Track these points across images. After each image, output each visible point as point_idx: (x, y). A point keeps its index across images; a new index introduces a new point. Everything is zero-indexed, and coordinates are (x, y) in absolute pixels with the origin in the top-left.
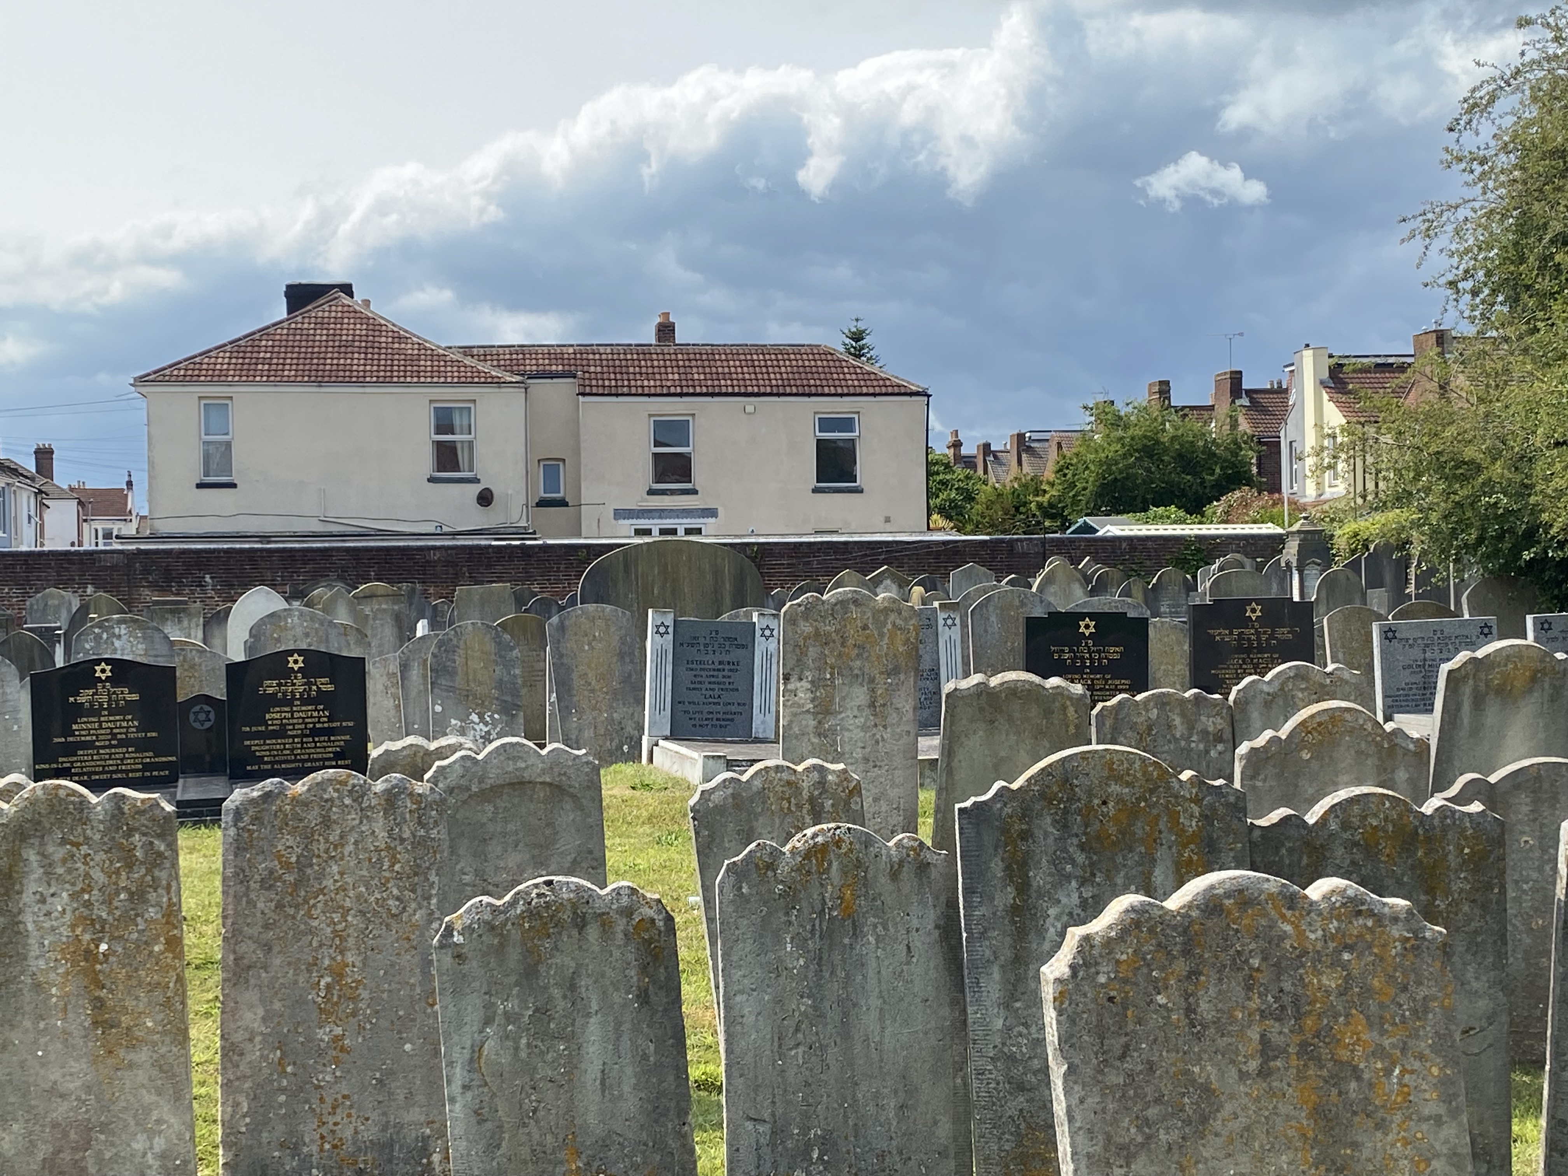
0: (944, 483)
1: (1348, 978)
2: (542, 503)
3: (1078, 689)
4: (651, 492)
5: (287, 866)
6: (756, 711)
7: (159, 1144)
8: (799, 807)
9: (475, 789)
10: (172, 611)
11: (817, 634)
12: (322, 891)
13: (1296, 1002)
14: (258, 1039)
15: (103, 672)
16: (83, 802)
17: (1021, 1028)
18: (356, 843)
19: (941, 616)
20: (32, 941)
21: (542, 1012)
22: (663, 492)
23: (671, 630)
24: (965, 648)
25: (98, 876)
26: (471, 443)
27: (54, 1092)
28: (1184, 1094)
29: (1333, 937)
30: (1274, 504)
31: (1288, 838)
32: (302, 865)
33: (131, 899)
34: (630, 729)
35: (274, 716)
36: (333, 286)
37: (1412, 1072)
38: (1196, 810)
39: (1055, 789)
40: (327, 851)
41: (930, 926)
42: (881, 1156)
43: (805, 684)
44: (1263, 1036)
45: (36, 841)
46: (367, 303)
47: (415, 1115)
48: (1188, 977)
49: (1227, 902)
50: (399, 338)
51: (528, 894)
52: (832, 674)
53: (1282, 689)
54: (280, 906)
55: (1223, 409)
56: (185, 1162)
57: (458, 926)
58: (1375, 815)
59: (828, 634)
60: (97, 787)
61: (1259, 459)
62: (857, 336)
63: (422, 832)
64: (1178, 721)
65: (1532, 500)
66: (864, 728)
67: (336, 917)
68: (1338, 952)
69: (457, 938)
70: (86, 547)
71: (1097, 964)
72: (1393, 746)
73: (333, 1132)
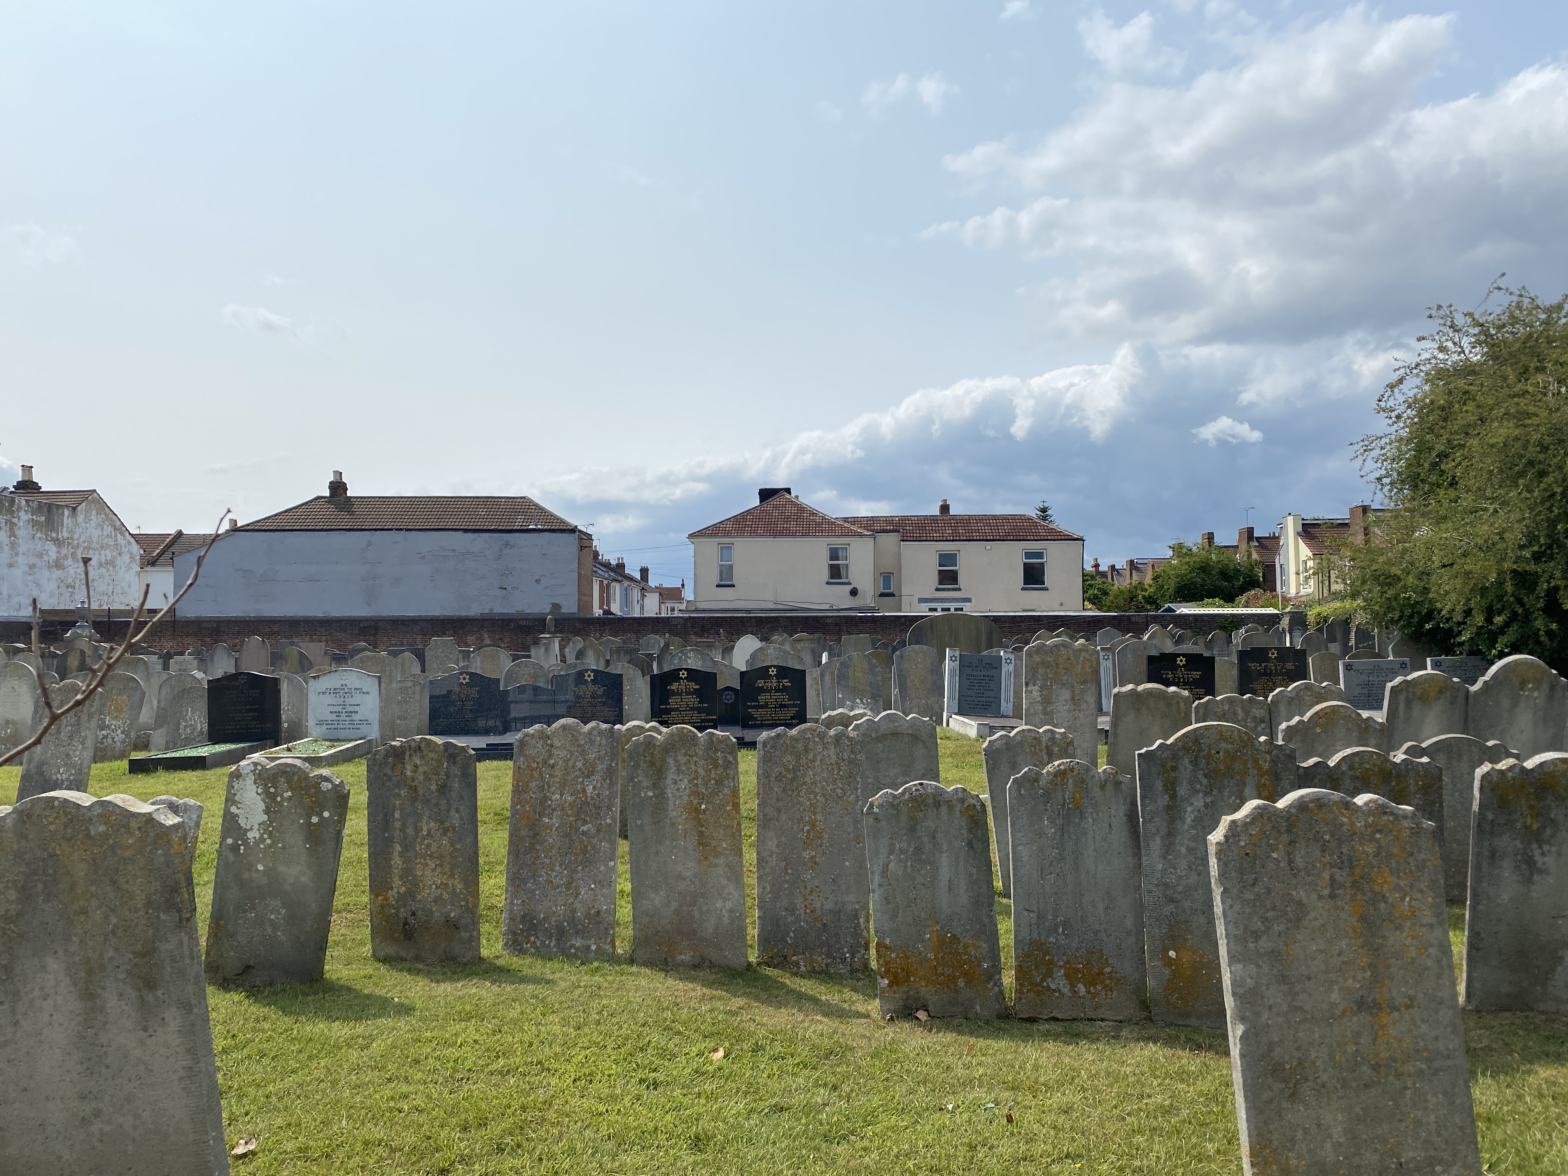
0: (1091, 586)
1: (1379, 847)
2: (882, 595)
3: (1186, 693)
4: (937, 590)
5: (788, 770)
6: (1002, 701)
7: (729, 905)
8: (1041, 750)
9: (874, 736)
10: (708, 646)
11: (1043, 662)
12: (804, 783)
13: (1350, 860)
14: (774, 856)
15: (683, 674)
16: (695, 735)
17: (1172, 870)
18: (821, 761)
19: (1102, 654)
20: (670, 802)
21: (919, 849)
22: (944, 590)
23: (958, 659)
24: (1114, 670)
25: (701, 771)
26: (847, 565)
27: (680, 877)
28: (1287, 906)
29: (1370, 826)
30: (1273, 597)
31: (1319, 774)
32: (795, 770)
33: (716, 783)
34: (936, 709)
35: (762, 698)
36: (782, 489)
37: (1416, 900)
38: (1268, 757)
39: (1191, 744)
40: (807, 764)
41: (1122, 814)
42: (1096, 933)
43: (1037, 688)
44: (1331, 876)
45: (673, 754)
46: (797, 497)
47: (851, 898)
48: (1290, 844)
49: (1311, 805)
50: (813, 513)
51: (911, 789)
52: (1051, 683)
53: (1297, 695)
54: (784, 790)
55: (1244, 547)
56: (741, 915)
57: (876, 803)
58: (1368, 763)
59: (1049, 662)
60: (701, 729)
61: (1264, 574)
62: (1044, 510)
63: (853, 756)
64: (1240, 711)
65: (1430, 596)
66: (1069, 711)
67: (812, 796)
68: (1373, 833)
69: (876, 810)
70: (663, 615)
71: (1239, 836)
72: (1367, 728)
73: (811, 904)
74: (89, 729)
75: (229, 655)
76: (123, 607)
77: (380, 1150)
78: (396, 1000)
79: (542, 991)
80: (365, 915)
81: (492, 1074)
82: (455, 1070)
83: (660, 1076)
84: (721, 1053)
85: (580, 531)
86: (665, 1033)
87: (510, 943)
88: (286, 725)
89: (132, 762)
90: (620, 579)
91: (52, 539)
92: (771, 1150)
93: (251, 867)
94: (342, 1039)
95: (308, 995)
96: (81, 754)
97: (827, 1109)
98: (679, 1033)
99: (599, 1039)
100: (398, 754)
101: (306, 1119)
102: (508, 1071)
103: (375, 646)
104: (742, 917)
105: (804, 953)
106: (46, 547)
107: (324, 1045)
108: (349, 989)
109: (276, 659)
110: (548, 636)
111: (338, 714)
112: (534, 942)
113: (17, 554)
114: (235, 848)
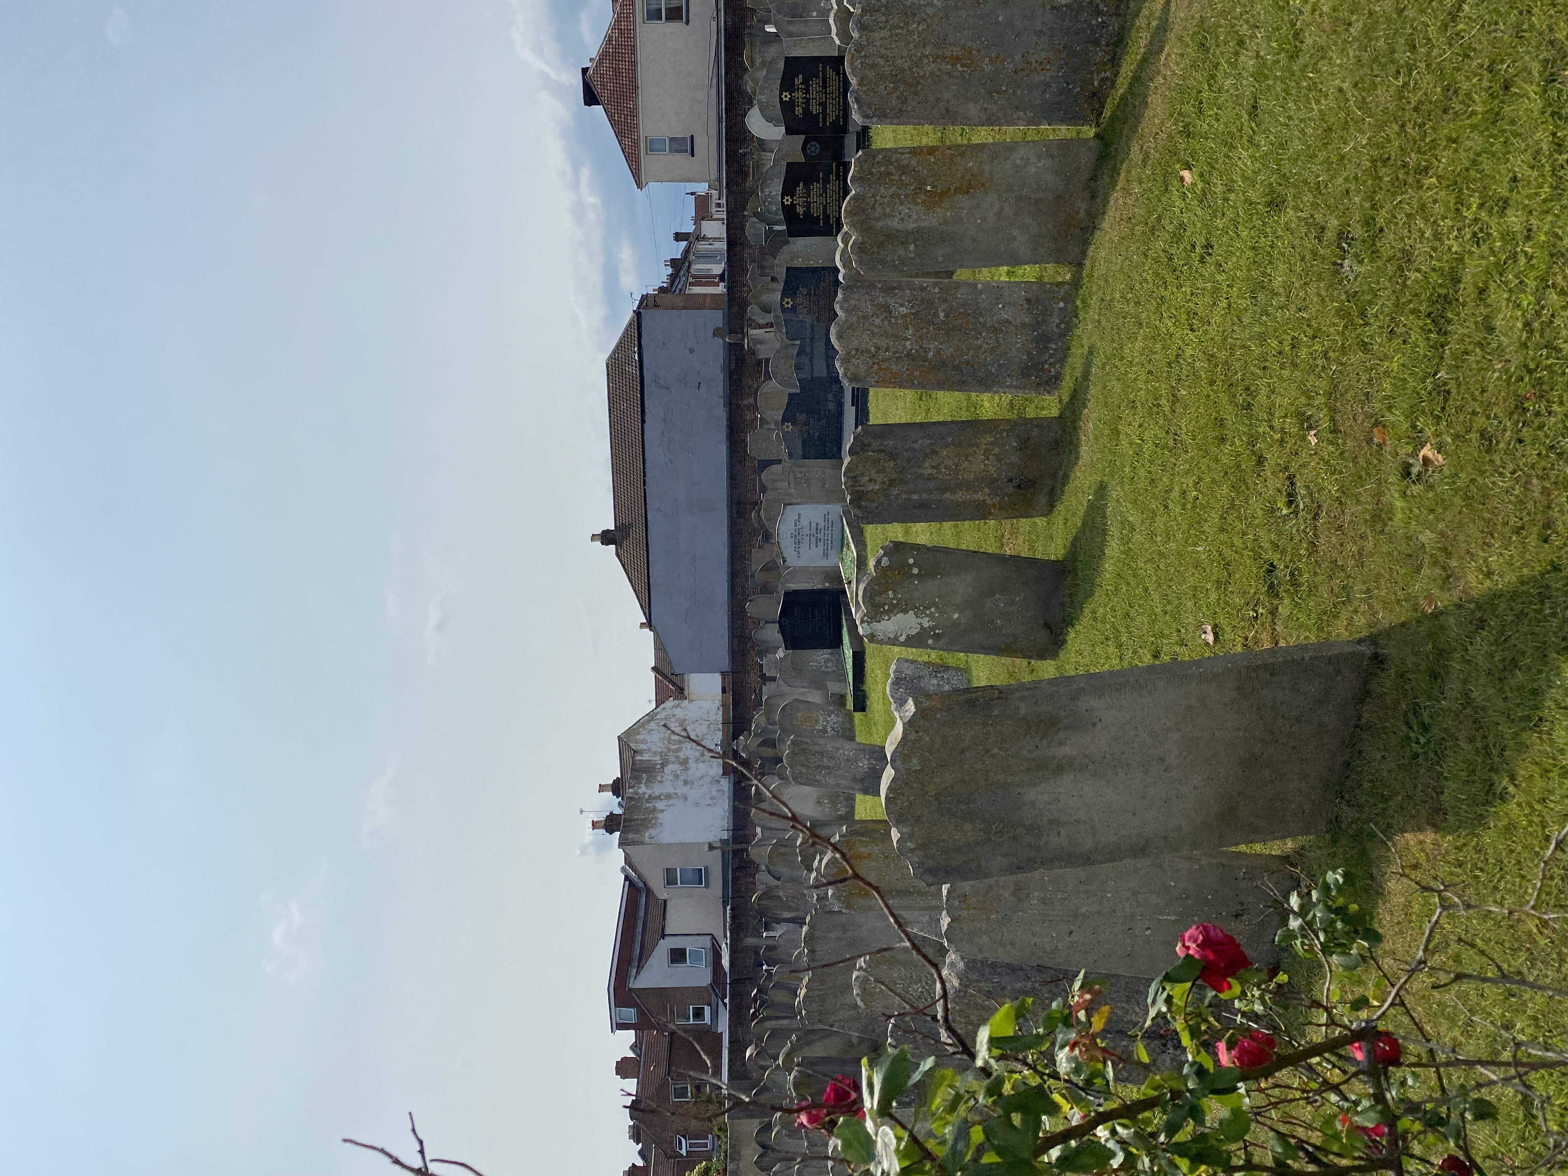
5: (895, 89)
7: (1033, 159)
10: (758, 168)
12: (911, 69)
14: (986, 106)
15: (788, 200)
16: (853, 199)
18: (886, 49)
20: (922, 225)
25: (892, 190)
27: (999, 214)
32: (895, 80)
33: (905, 174)
35: (815, 109)
36: (584, 79)
40: (889, 66)
45: (872, 223)
46: (591, 60)
50: (609, 40)
54: (916, 93)
56: (1045, 145)
60: (846, 192)
67: (925, 61)
70: (725, 216)
73: (1041, 63)
74: (826, 744)
75: (762, 628)
76: (721, 713)
77: (1230, 519)
78: (1090, 497)
79: (1097, 361)
80: (1007, 523)
81: (1174, 411)
82: (1165, 446)
83: (1200, 241)
84: (1186, 174)
85: (639, 308)
86: (1157, 233)
87: (1048, 388)
88: (827, 584)
89: (856, 709)
90: (687, 264)
91: (663, 767)
92: (1297, 122)
93: (955, 624)
94: (1122, 547)
95: (1076, 575)
96: (847, 749)
97: (1262, 53)
98: (1159, 219)
99: (1154, 303)
100: (858, 497)
101: (1191, 582)
102: (1173, 395)
103: (756, 504)
104: (1048, 144)
105: (1092, 73)
106: (669, 772)
107: (1125, 563)
108: (1076, 539)
109: (766, 589)
110: (746, 341)
111: (818, 540)
112: (1050, 364)
113: (676, 794)
114: (937, 637)
